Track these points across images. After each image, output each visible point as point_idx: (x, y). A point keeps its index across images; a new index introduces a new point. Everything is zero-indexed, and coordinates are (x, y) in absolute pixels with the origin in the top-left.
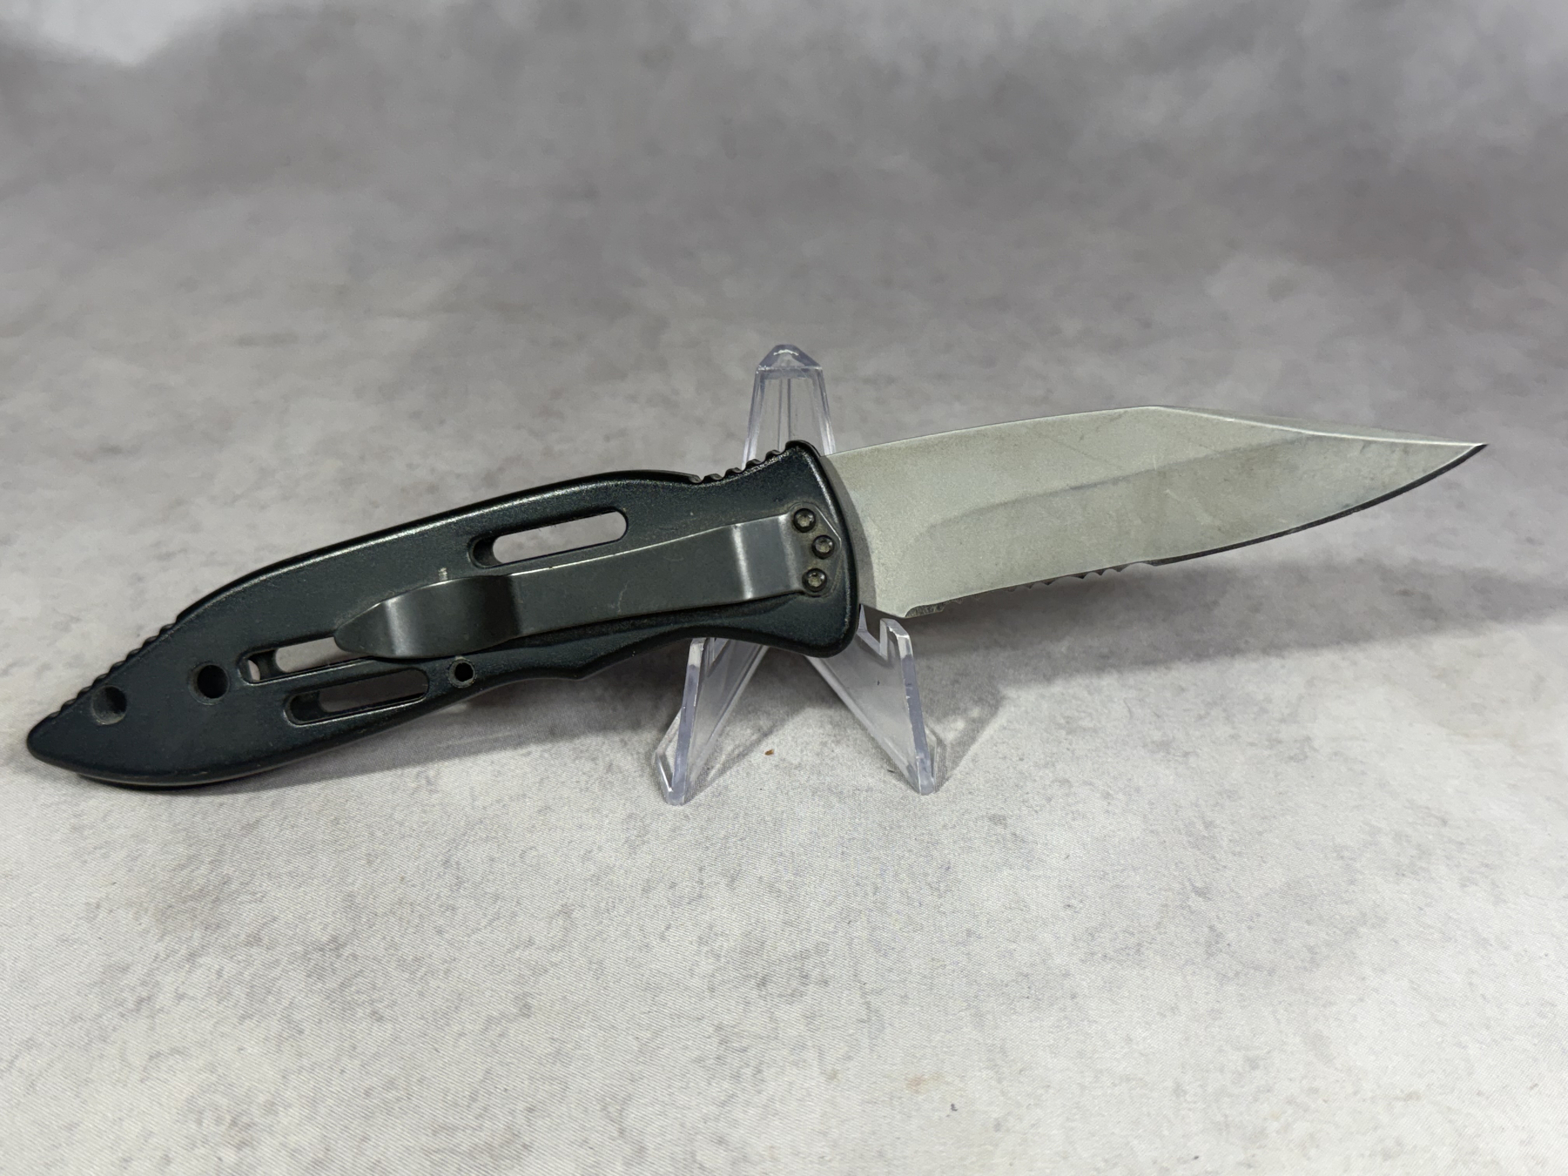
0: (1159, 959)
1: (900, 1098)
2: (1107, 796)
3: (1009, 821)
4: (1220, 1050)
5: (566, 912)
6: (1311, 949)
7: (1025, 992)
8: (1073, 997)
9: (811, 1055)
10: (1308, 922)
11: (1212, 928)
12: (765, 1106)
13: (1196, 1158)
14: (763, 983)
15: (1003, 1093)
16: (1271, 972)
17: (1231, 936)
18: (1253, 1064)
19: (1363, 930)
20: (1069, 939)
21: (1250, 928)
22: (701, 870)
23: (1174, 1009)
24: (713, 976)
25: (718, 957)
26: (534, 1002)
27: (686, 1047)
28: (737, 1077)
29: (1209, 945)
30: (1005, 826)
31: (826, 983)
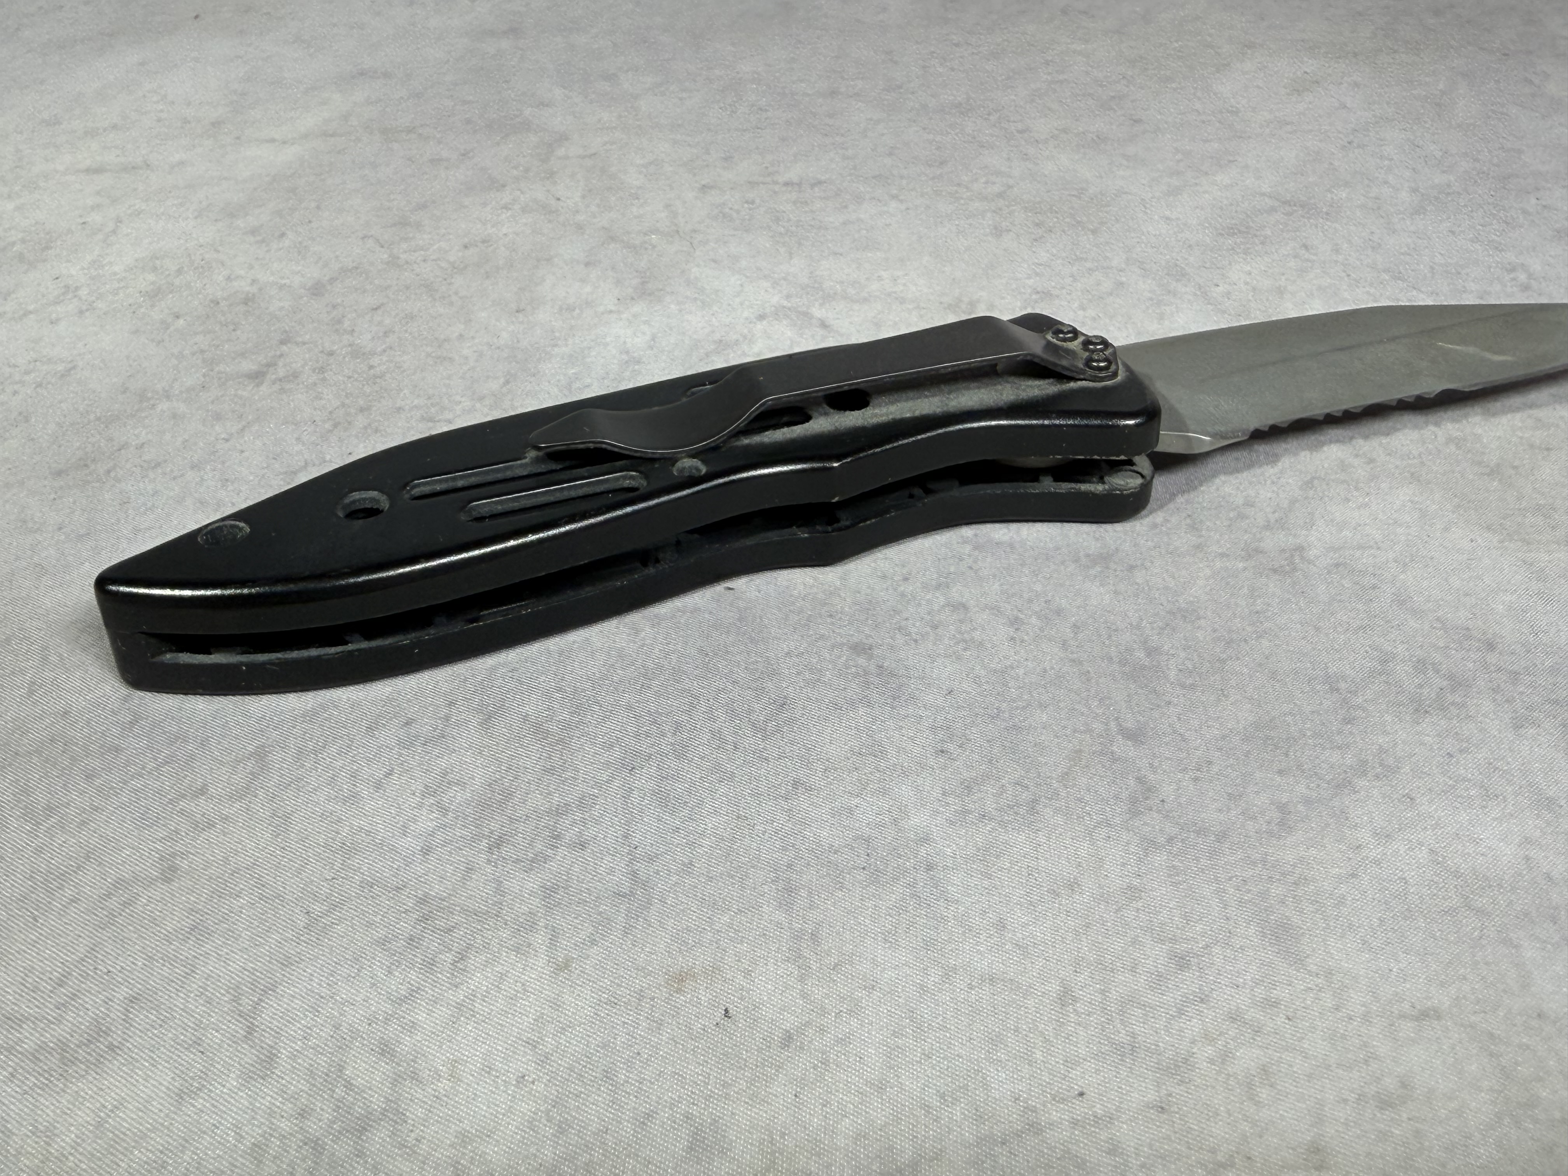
0: (1059, 820)
1: (652, 999)
2: (1015, 622)
3: (876, 652)
4: (1135, 942)
5: (261, 755)
6: (1283, 808)
7: (861, 862)
8: (930, 868)
9: (540, 939)
10: (1280, 772)
11: (1140, 780)
12: (460, 1006)
13: (1081, 1094)
14: (498, 844)
15: (804, 995)
16: (1222, 837)
17: (1168, 790)
18: (1182, 962)
19: (1362, 783)
20: (937, 793)
21: (1196, 780)
22: (451, 704)
23: (1073, 886)
24: (432, 834)
25: (444, 811)
26: (185, 864)
27: (369, 924)
28: (430, 965)
29: (1133, 801)
30: (871, 657)
31: (583, 846)
